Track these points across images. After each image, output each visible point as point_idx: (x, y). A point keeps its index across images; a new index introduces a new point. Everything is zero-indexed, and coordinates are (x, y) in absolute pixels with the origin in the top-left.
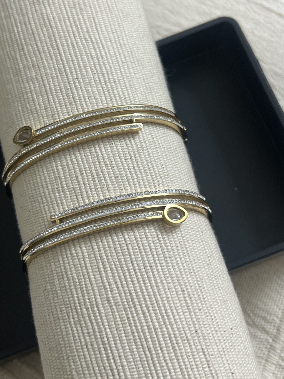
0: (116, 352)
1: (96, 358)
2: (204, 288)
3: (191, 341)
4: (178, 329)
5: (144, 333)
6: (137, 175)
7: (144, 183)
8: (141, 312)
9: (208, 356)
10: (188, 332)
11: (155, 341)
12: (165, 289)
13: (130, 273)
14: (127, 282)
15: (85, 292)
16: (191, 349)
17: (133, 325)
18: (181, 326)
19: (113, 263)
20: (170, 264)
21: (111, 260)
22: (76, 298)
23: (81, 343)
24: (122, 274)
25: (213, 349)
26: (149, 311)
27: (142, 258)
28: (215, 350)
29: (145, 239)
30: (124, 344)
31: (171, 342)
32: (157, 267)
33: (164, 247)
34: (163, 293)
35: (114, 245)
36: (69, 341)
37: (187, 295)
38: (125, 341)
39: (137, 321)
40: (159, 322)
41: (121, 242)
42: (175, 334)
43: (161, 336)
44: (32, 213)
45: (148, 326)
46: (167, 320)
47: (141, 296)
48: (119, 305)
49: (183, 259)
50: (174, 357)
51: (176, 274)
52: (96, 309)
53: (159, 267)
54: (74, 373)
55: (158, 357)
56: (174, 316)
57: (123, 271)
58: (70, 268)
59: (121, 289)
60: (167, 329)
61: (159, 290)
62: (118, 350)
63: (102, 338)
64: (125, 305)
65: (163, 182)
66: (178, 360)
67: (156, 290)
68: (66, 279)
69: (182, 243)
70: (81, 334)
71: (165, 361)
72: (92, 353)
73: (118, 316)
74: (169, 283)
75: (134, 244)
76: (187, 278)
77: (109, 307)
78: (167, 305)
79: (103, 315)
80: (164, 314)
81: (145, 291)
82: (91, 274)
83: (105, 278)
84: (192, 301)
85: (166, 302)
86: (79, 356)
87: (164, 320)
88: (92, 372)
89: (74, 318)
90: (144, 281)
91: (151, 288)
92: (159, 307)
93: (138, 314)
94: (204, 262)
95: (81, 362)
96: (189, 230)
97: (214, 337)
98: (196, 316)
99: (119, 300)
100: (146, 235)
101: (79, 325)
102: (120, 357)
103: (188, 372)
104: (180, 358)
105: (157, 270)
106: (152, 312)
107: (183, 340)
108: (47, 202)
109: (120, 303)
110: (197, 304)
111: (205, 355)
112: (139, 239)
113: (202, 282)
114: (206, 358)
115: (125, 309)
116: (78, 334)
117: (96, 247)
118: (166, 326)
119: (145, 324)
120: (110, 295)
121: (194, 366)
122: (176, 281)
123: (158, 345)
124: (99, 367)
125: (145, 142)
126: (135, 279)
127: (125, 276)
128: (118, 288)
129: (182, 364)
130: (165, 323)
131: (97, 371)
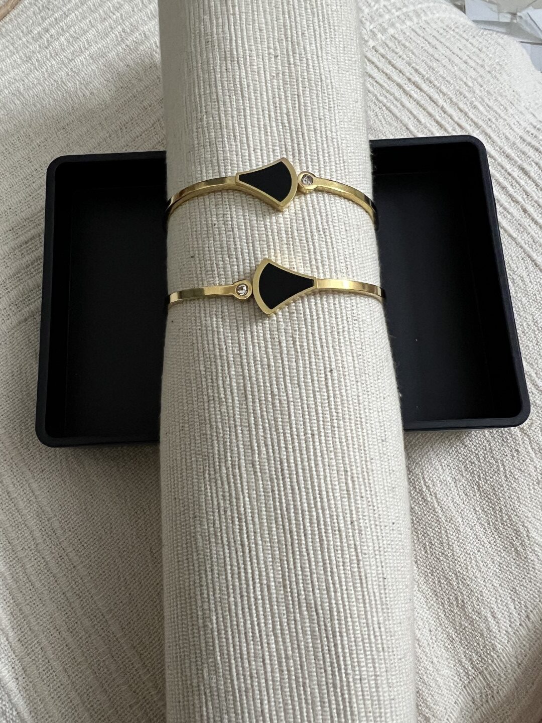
0: (252, 526)
1: (227, 527)
2: (373, 471)
3: (344, 534)
4: (331, 516)
5: (289, 513)
6: (318, 314)
7: (325, 326)
8: (289, 487)
9: (360, 554)
10: (342, 521)
11: (300, 524)
12: (324, 465)
13: (285, 437)
14: (280, 447)
15: (228, 447)
16: (341, 542)
17: (277, 500)
18: (335, 513)
19: (267, 421)
20: (337, 436)
21: (266, 417)
22: (217, 452)
23: (213, 505)
24: (276, 437)
25: (368, 547)
26: (299, 489)
27: (304, 423)
28: (370, 548)
29: (312, 399)
30: (262, 519)
31: (318, 529)
32: (320, 436)
33: (335, 414)
34: (322, 470)
35: (273, 399)
36: (199, 498)
37: (349, 478)
38: (265, 517)
39: (283, 497)
40: (309, 504)
41: (282, 398)
42: (325, 522)
43: (308, 520)
44: (181, 334)
45: (295, 506)
46: (319, 504)
47: (293, 468)
48: (265, 473)
49: (354, 432)
50: (319, 548)
51: (341, 449)
52: (237, 471)
53: (323, 438)
54: (199, 537)
55: (300, 544)
56: (329, 500)
57: (278, 433)
58: (216, 415)
59: (272, 454)
60: (318, 513)
61: (316, 465)
62: (254, 525)
63: (238, 507)
64: (272, 475)
65: (349, 329)
66: (322, 552)
67: (313, 465)
68: (208, 426)
69: (358, 412)
70: (214, 495)
71: (307, 550)
72: (224, 520)
73: (261, 486)
74: (332, 459)
75: (298, 402)
76: (355, 456)
77: (252, 473)
78: (324, 485)
79: (245, 480)
80: (318, 496)
81: (300, 463)
82: (239, 428)
83: (254, 437)
84: (354, 485)
85: (322, 481)
86: (208, 519)
87: (315, 503)
88: (220, 542)
89: (209, 474)
90: (301, 451)
91: (308, 461)
92: (313, 486)
93: (285, 489)
94: (379, 438)
95: (209, 527)
96: (368, 395)
97: (372, 532)
98: (356, 503)
99: (267, 467)
100: (315, 395)
101: (213, 484)
102: (255, 533)
103: (332, 568)
104: (326, 550)
105: (320, 441)
106: (304, 490)
107: (333, 531)
108: (201, 326)
109: (267, 471)
110: (360, 489)
111: (357, 553)
112: (305, 398)
113: (372, 463)
114: (357, 556)
115: (271, 480)
116: (212, 493)
117: (251, 397)
118: (317, 510)
119: (292, 503)
120: (257, 459)
121: (341, 564)
122: (340, 458)
123: (302, 531)
124: (228, 538)
125: (336, 272)
126: (291, 447)
127: (279, 441)
128: (268, 453)
129: (327, 558)
130: (316, 506)
131: (226, 543)
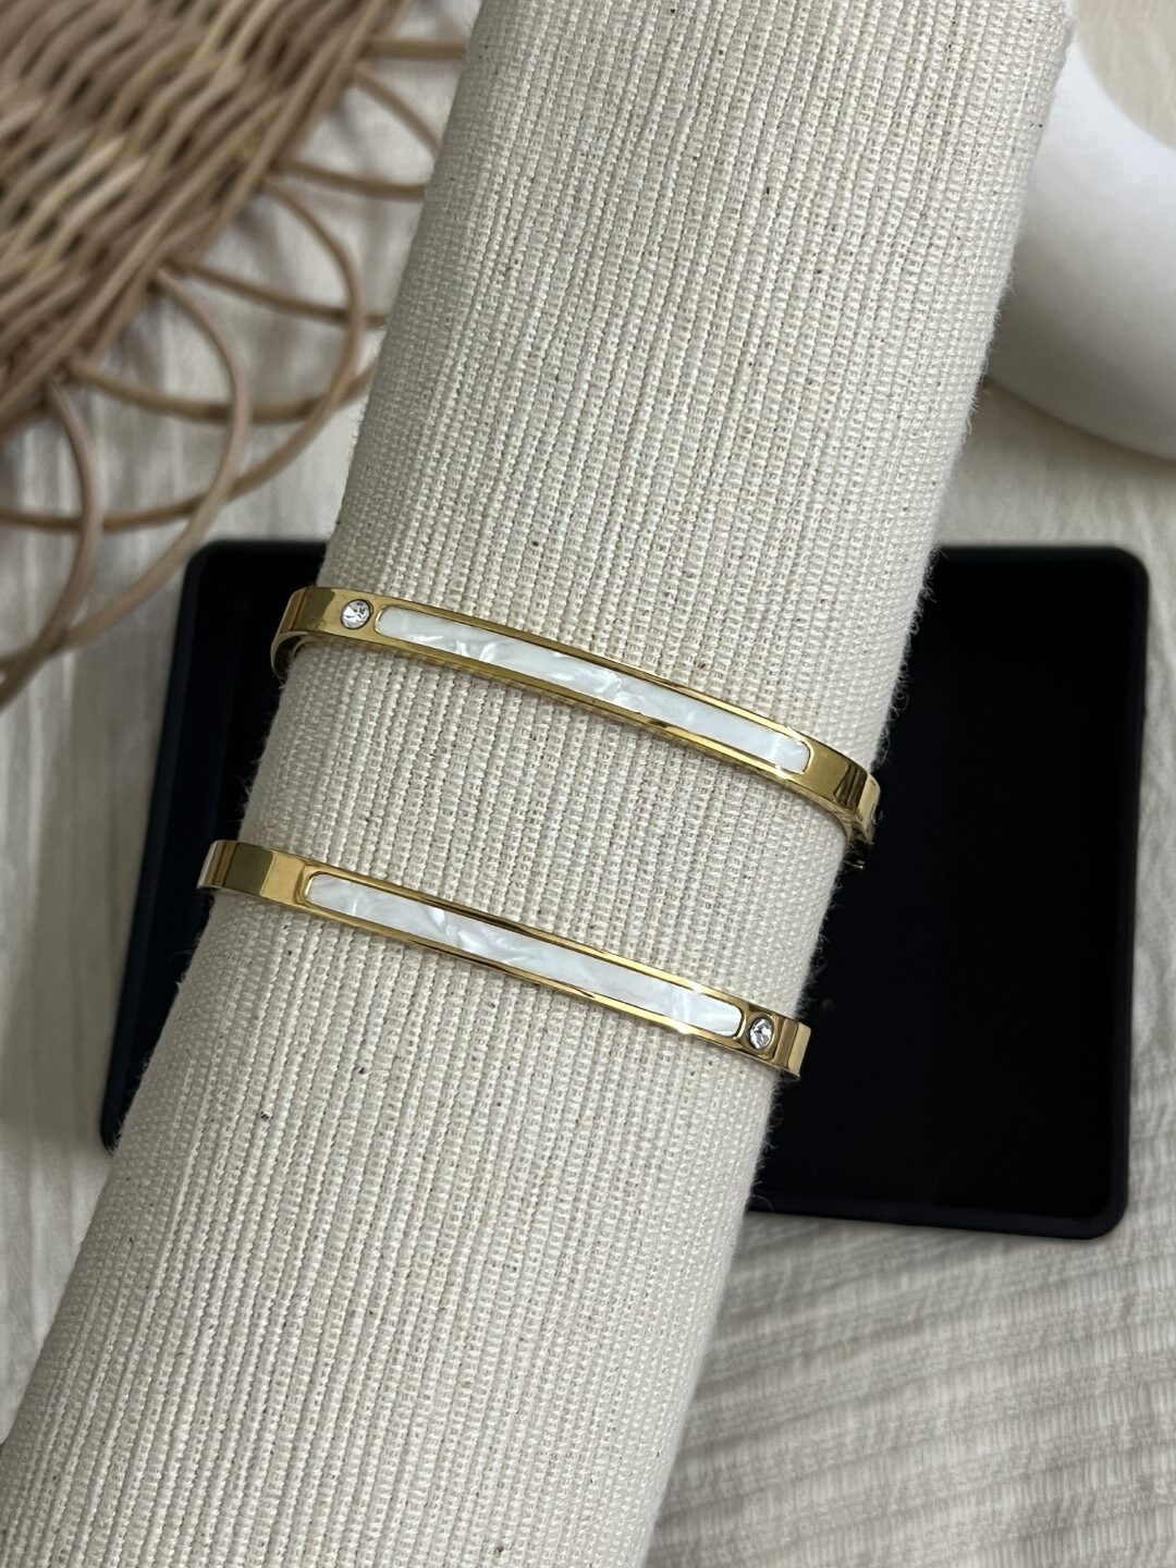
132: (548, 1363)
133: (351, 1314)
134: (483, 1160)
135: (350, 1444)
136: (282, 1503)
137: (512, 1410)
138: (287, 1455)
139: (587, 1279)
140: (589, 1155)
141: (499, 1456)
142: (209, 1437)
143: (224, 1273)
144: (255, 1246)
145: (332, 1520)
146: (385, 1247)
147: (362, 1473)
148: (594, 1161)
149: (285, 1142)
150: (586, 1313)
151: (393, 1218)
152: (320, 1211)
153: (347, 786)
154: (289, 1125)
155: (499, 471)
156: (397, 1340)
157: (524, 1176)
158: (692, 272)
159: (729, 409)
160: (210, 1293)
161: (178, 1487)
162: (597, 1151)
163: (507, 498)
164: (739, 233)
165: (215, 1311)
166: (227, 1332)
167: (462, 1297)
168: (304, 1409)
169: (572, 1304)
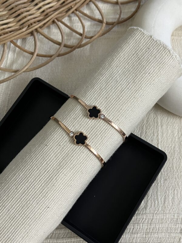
132: (64, 188)
133: (46, 171)
134: (68, 162)
135: (38, 186)
136: (28, 188)
137: (58, 192)
138: (31, 183)
139: (73, 181)
140: (80, 167)
141: (54, 196)
142: (24, 177)
143: (34, 160)
144: (39, 159)
145: (32, 193)
146: (53, 166)
147: (38, 189)
148: (80, 168)
149: (48, 149)
150: (71, 185)
151: (55, 163)
152: (48, 158)
153: (74, 114)
154: (49, 147)
155: (106, 88)
156: (49, 176)
157: (72, 166)
158: (137, 78)
159: (134, 94)
160: (32, 161)
161: (17, 181)
162: (81, 167)
163: (106, 91)
164: (144, 76)
165: (31, 164)
166: (31, 166)
167: (58, 176)
168: (35, 179)
169: (70, 183)
